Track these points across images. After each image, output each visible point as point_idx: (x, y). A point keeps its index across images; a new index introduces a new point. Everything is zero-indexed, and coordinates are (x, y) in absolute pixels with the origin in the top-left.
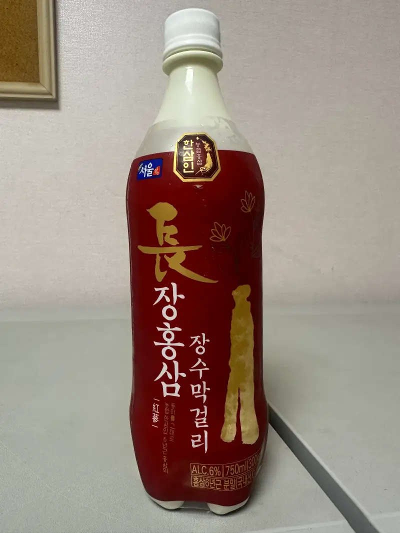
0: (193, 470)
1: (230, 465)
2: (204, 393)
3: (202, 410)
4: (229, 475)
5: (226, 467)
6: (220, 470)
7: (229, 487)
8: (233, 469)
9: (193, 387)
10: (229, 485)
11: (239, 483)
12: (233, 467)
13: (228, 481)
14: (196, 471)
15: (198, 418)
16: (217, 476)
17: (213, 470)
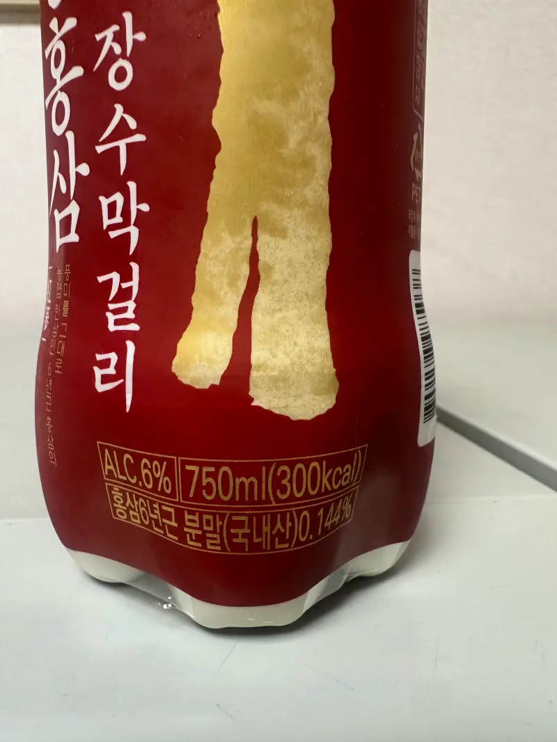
0: (107, 467)
1: (201, 465)
2: (133, 220)
3: (127, 276)
4: (198, 497)
5: (188, 468)
6: (169, 472)
7: (201, 539)
8: (210, 480)
9: (104, 202)
10: (200, 532)
11: (236, 536)
12: (213, 475)
13: (196, 518)
14: (112, 467)
15: (115, 300)
16: (163, 492)
17: (151, 470)
